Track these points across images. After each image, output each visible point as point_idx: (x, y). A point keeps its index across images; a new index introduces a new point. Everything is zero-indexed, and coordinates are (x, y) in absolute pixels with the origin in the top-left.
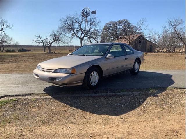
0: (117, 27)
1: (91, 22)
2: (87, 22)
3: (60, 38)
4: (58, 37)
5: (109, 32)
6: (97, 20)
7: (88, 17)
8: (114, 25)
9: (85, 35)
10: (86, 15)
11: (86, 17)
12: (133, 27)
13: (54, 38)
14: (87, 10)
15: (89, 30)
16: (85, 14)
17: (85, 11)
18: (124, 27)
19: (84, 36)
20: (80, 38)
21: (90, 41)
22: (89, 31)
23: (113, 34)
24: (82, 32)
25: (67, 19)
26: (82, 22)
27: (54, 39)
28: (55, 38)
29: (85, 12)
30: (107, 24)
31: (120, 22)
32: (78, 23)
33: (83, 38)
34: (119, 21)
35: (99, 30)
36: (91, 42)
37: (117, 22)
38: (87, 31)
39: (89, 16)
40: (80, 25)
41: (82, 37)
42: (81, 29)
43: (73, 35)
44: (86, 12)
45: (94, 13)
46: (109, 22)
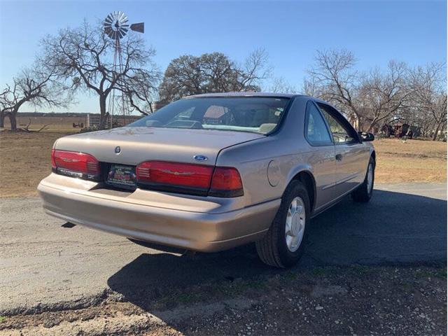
0: (198, 70)
1: (131, 50)
2: (118, 49)
3: (43, 90)
4: (39, 87)
5: (180, 81)
6: (146, 48)
7: (121, 37)
8: (192, 65)
9: (113, 83)
10: (118, 32)
11: (117, 39)
12: (237, 72)
13: (28, 90)
14: (120, 20)
15: (126, 71)
16: (114, 28)
17: (115, 22)
18: (217, 71)
19: (112, 87)
20: (99, 91)
21: (132, 101)
22: (124, 74)
23: (189, 86)
24: (105, 75)
25: (63, 38)
26: (104, 48)
27: (25, 93)
28: (31, 91)
29: (113, 25)
30: (175, 61)
31: (207, 59)
32: (92, 51)
33: (108, 91)
34: (204, 57)
35: (150, 74)
36: (135, 103)
37: (198, 59)
38: (120, 75)
39: (124, 34)
40: (98, 55)
41: (104, 90)
42: (101, 69)
43: (77, 82)
44: (117, 25)
45: (139, 28)
46: (178, 57)
